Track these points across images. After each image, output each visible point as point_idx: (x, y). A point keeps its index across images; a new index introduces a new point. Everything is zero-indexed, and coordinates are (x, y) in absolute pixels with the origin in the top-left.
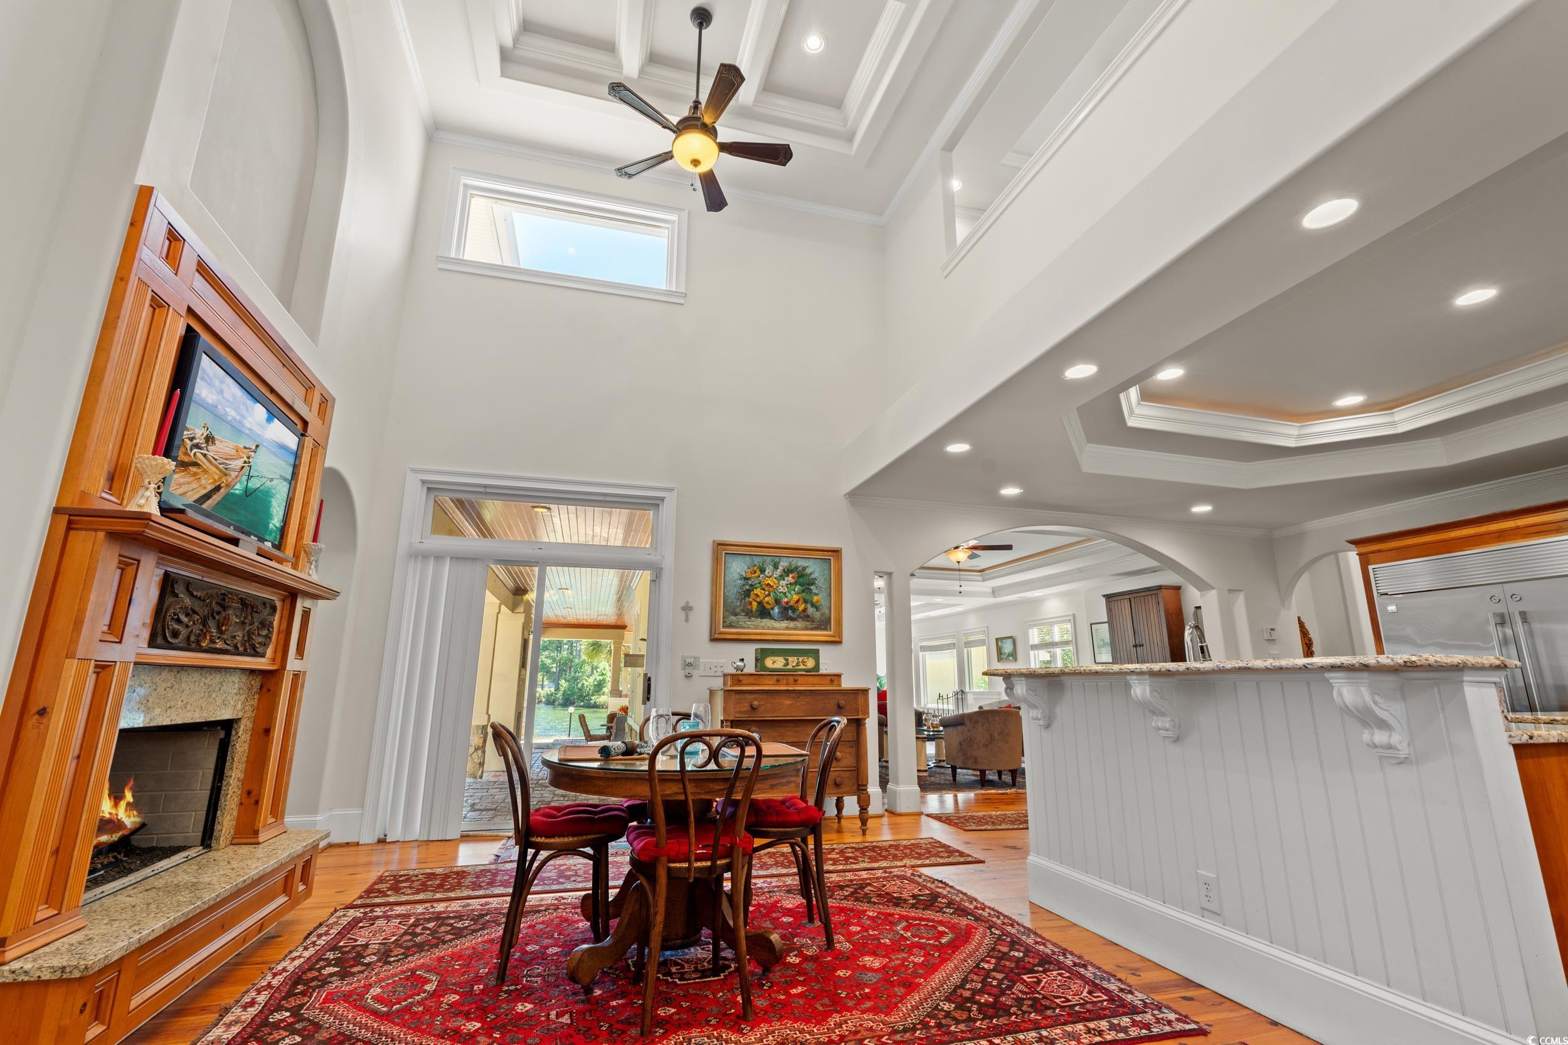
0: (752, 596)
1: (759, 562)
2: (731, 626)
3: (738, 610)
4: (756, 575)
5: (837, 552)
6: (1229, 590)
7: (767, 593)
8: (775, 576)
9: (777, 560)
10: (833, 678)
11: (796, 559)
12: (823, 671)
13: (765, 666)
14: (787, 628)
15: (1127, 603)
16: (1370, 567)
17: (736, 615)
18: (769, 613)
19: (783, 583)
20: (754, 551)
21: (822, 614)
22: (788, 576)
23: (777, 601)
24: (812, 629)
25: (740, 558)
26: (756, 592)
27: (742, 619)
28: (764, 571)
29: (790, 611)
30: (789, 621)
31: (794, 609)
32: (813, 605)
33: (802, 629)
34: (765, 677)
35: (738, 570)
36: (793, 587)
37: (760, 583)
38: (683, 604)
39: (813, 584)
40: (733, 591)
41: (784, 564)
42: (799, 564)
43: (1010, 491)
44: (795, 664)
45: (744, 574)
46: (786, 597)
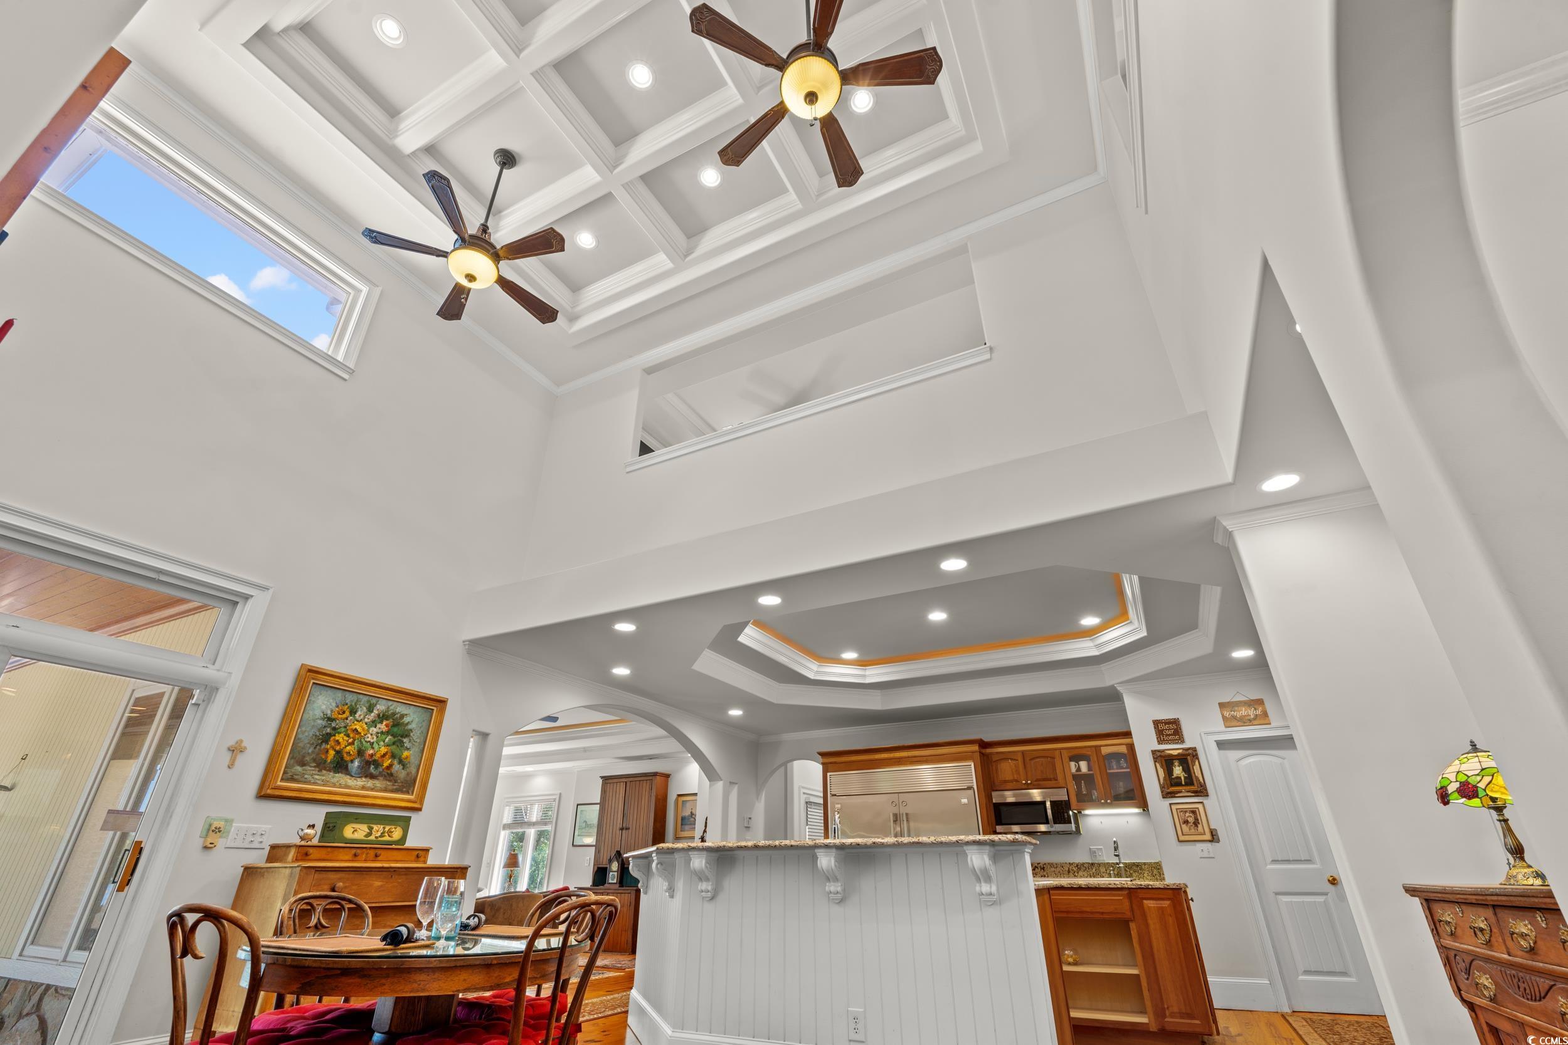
0: (332, 743)
1: (352, 701)
2: (292, 779)
3: (308, 758)
4: (344, 716)
5: (441, 702)
6: (730, 782)
7: (350, 740)
8: (366, 720)
9: (374, 701)
10: (420, 852)
11: (395, 703)
12: (409, 844)
13: (343, 836)
14: (363, 788)
15: (623, 786)
16: (829, 774)
17: (303, 764)
18: (347, 766)
19: (374, 730)
20: (349, 686)
21: (408, 774)
22: (381, 722)
23: (360, 753)
24: (392, 791)
25: (330, 692)
26: (337, 738)
27: (310, 771)
28: (355, 713)
29: (372, 766)
30: (368, 779)
31: (377, 764)
32: (401, 762)
33: (381, 790)
34: (341, 850)
35: (324, 707)
36: (384, 737)
37: (345, 727)
38: (231, 742)
39: (407, 736)
40: (309, 733)
41: (381, 707)
42: (398, 710)
43: (621, 671)
44: (379, 834)
45: (329, 712)
46: (373, 748)
